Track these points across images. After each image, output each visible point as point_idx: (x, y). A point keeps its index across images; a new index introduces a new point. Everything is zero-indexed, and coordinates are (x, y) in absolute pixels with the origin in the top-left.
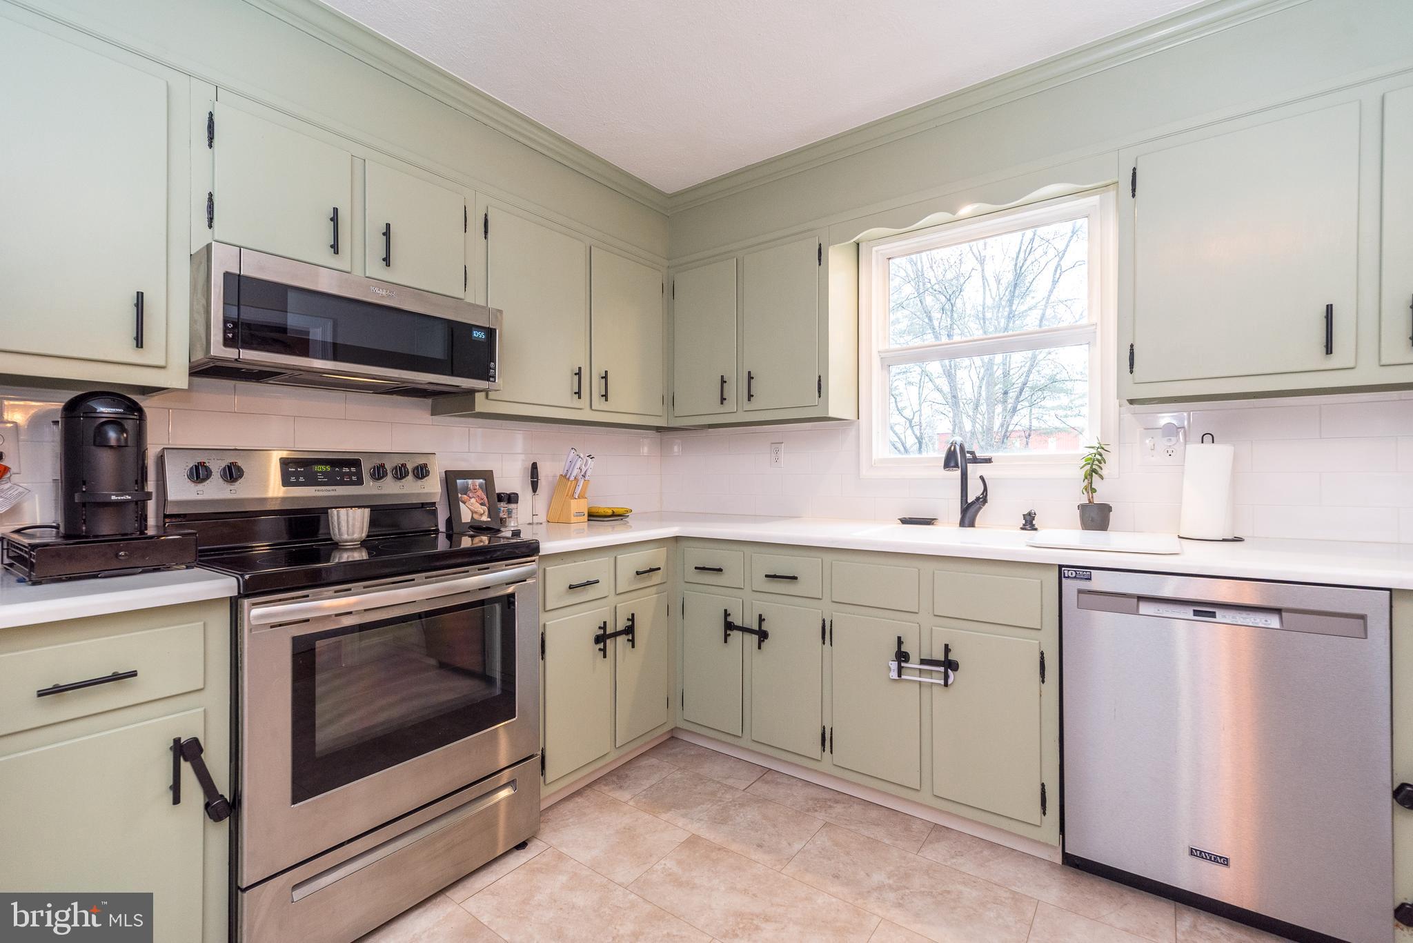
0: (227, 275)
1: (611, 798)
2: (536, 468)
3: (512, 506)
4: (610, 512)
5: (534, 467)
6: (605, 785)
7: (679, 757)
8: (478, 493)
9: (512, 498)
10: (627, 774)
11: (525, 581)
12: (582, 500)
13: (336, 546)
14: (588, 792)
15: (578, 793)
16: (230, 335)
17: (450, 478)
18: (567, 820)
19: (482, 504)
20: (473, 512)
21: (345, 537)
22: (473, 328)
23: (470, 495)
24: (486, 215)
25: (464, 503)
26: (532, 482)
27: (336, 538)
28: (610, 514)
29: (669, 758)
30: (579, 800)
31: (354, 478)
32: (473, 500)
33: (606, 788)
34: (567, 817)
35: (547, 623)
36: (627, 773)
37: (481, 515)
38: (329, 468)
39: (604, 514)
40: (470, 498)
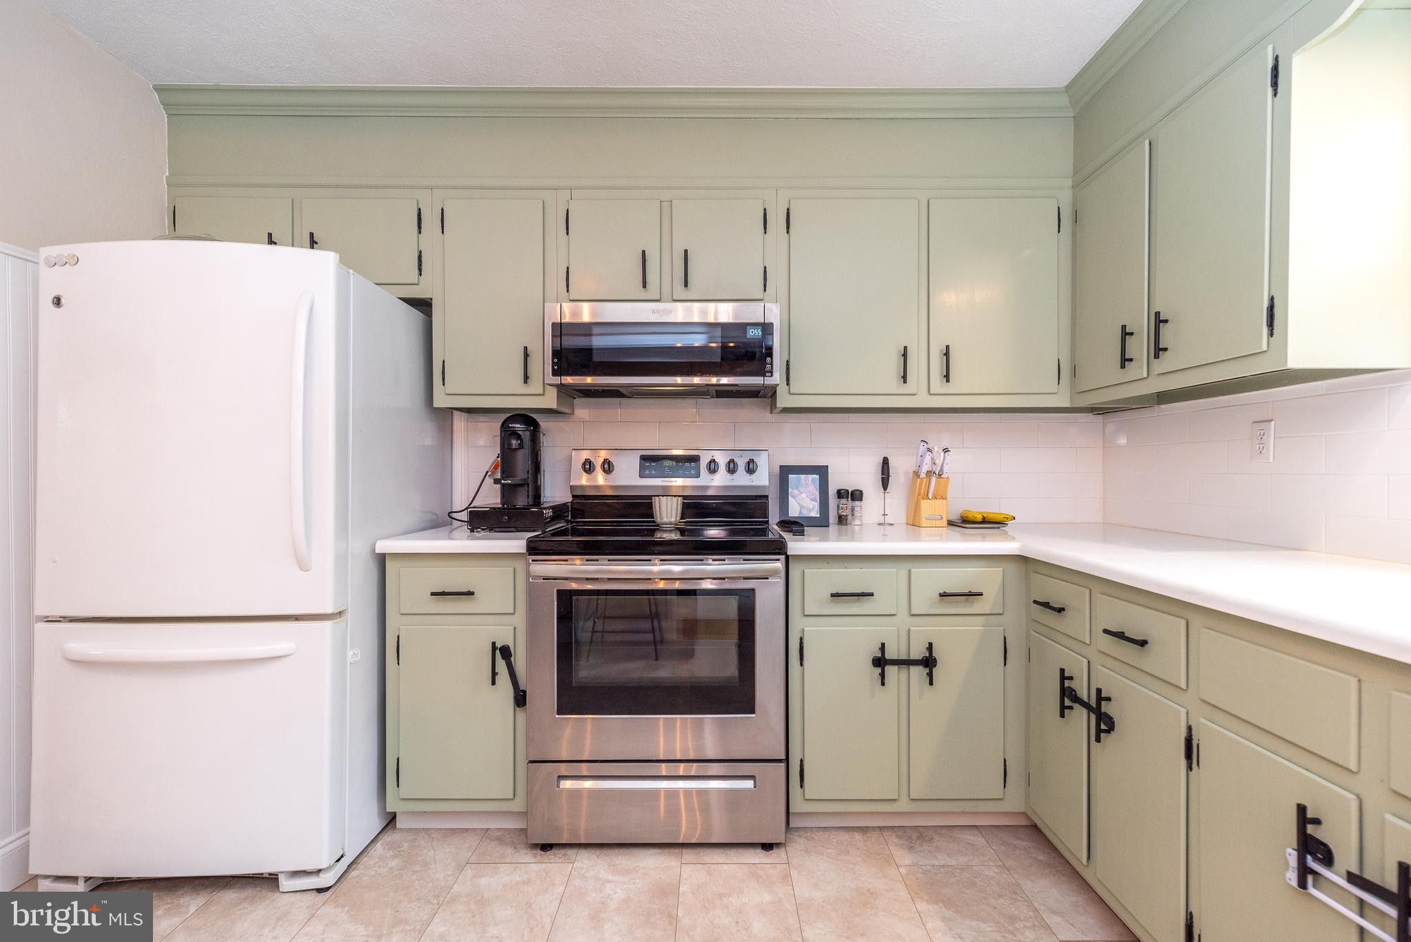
0: (554, 324)
1: (888, 853)
2: (888, 463)
3: (857, 503)
4: (979, 518)
5: (886, 462)
6: (898, 837)
7: (1018, 853)
8: (809, 489)
9: (857, 495)
10: (932, 839)
11: (768, 578)
12: (939, 502)
13: (657, 527)
14: (874, 835)
15: (863, 830)
16: (556, 367)
17: (785, 472)
18: (828, 848)
19: (812, 500)
20: (802, 507)
21: (665, 520)
22: (748, 327)
23: (801, 490)
24: (788, 209)
25: (794, 497)
26: (883, 479)
27: (659, 520)
28: (981, 520)
29: (1003, 848)
30: (858, 836)
31: (693, 472)
32: (804, 495)
33: (896, 840)
34: (830, 847)
35: (805, 629)
36: (935, 837)
37: (810, 510)
38: (674, 463)
39: (973, 519)
40: (801, 493)
